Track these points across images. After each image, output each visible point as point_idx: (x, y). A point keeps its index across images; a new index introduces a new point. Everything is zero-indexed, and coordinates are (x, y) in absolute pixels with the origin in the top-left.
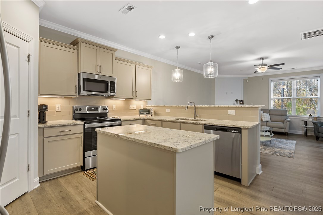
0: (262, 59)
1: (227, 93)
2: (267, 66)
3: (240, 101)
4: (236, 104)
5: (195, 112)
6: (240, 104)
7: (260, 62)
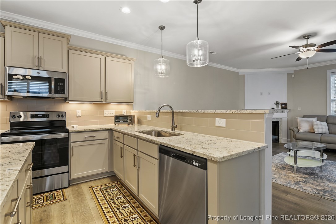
0: (307, 37)
1: (261, 94)
2: (315, 46)
3: (282, 104)
4: (276, 108)
5: (173, 120)
6: (282, 108)
7: (304, 42)
